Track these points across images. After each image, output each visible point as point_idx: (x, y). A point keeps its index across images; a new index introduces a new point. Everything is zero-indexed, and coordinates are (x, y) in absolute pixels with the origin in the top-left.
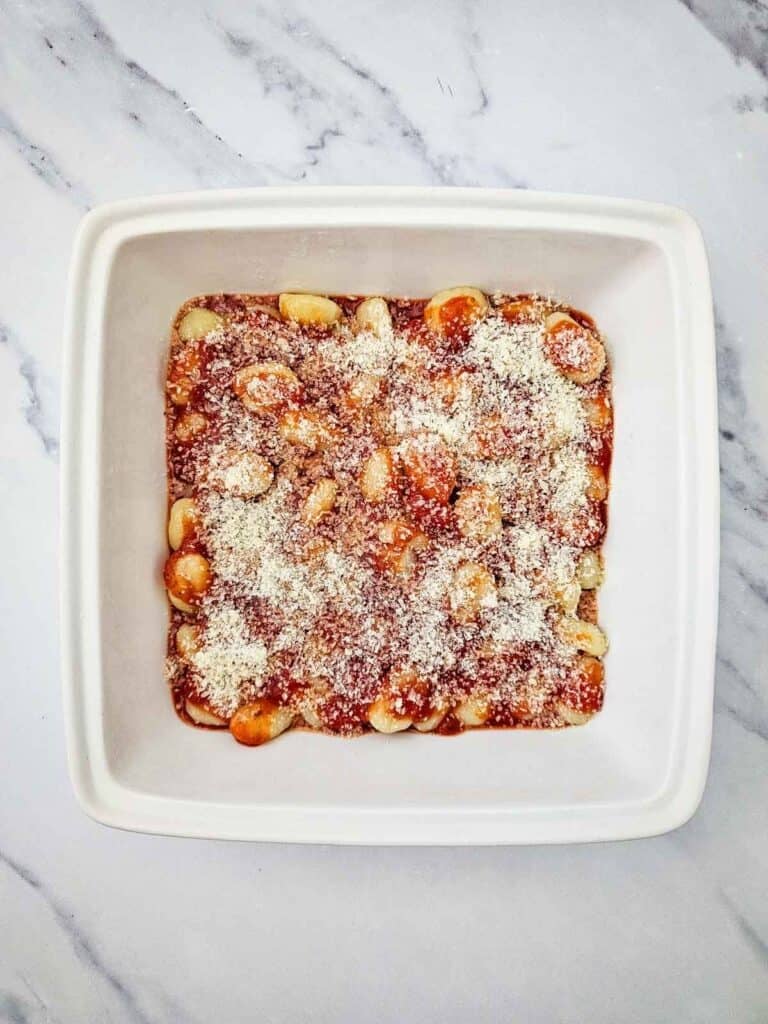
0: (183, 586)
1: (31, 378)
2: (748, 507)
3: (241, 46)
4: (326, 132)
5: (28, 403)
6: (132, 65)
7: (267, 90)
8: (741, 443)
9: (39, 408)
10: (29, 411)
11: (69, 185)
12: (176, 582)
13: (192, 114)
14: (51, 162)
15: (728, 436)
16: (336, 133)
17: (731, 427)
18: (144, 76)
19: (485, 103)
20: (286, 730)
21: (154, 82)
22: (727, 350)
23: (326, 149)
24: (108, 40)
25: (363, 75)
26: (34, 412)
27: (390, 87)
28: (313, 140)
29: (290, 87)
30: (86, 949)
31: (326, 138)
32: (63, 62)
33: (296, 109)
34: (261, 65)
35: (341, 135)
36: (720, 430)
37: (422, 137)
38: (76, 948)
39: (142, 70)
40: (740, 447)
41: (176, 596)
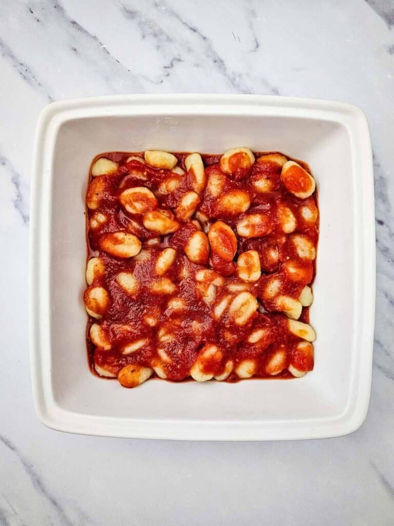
0: (93, 304)
1: (17, 184)
2: (390, 260)
3: (131, 14)
4: (175, 59)
5: (15, 198)
6: (74, 23)
7: (144, 37)
8: (388, 226)
9: (21, 200)
10: (16, 201)
11: (39, 84)
12: (90, 302)
13: (104, 49)
14: (30, 71)
15: (381, 223)
16: (179, 60)
17: (381, 218)
18: (80, 29)
19: (257, 46)
20: (148, 380)
21: (85, 32)
22: (381, 178)
23: (174, 68)
24: (62, 9)
25: (194, 30)
26: (19, 203)
27: (208, 36)
28: (167, 64)
29: (155, 35)
30: (38, 483)
31: (174, 63)
32: (38, 20)
33: (158, 47)
34: (141, 24)
35: (183, 61)
36: (376, 219)
37: (225, 63)
38: (33, 482)
39: (79, 26)
40: (387, 229)
41: (91, 310)
